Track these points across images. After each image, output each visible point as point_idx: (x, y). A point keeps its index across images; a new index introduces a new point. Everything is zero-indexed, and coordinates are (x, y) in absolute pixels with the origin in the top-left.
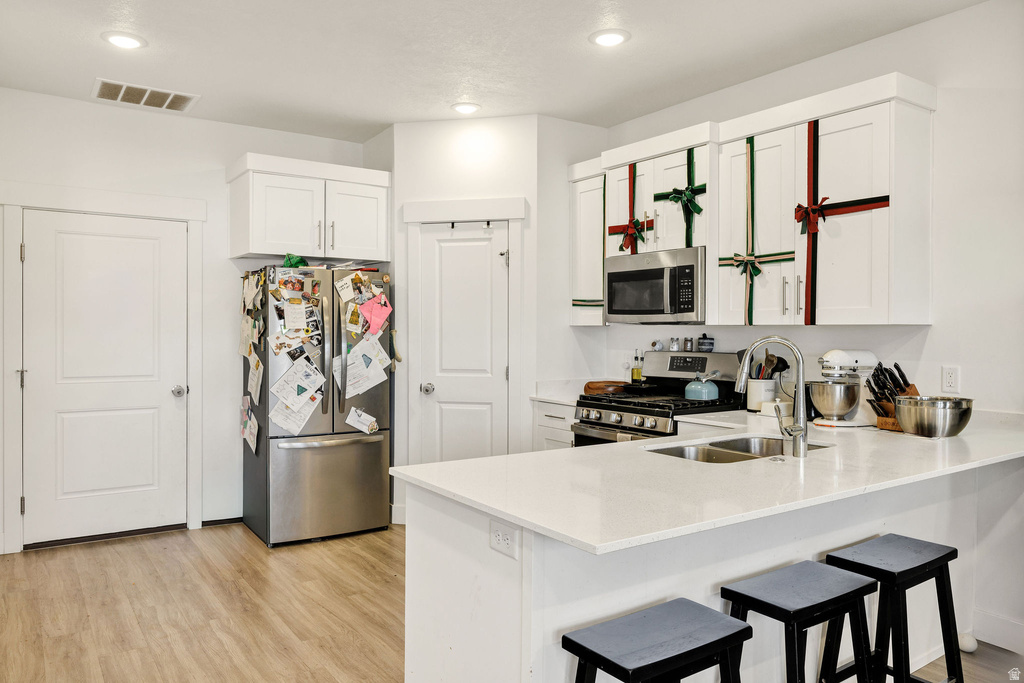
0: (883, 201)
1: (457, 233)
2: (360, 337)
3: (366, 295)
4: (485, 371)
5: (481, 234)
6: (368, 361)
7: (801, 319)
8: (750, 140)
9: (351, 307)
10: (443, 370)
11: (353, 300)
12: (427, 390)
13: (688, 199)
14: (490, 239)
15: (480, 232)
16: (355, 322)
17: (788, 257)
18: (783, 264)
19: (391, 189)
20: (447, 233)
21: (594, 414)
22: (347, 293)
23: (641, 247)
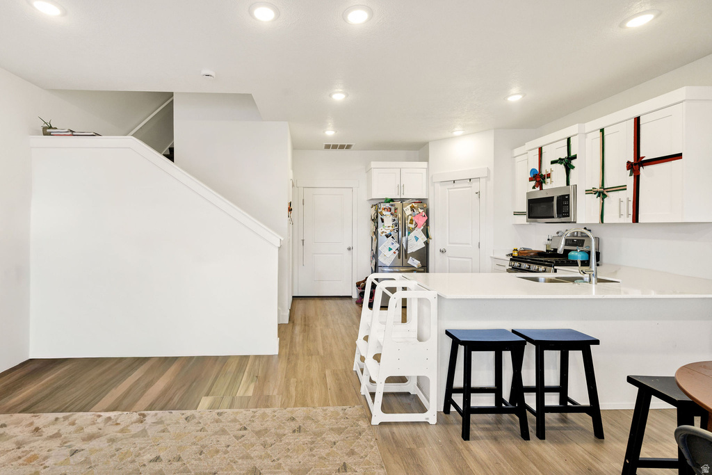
0: (679, 156)
1: (456, 185)
2: (413, 229)
3: (416, 212)
4: (468, 244)
5: (467, 185)
6: (417, 239)
7: (630, 220)
8: (602, 130)
9: (410, 217)
10: (450, 243)
11: (411, 215)
12: (442, 251)
13: (567, 163)
14: (471, 187)
15: (467, 184)
16: (412, 223)
17: (623, 188)
18: (620, 192)
19: (428, 169)
20: (452, 185)
21: (517, 264)
22: (408, 212)
23: (544, 186)
